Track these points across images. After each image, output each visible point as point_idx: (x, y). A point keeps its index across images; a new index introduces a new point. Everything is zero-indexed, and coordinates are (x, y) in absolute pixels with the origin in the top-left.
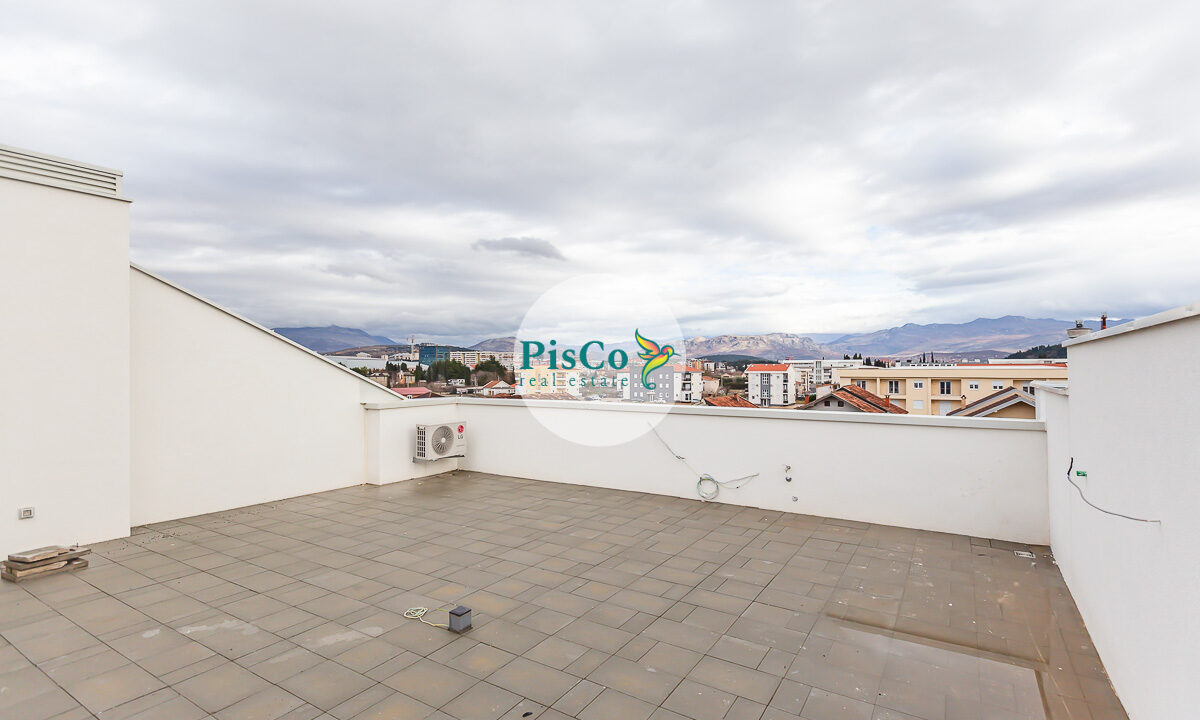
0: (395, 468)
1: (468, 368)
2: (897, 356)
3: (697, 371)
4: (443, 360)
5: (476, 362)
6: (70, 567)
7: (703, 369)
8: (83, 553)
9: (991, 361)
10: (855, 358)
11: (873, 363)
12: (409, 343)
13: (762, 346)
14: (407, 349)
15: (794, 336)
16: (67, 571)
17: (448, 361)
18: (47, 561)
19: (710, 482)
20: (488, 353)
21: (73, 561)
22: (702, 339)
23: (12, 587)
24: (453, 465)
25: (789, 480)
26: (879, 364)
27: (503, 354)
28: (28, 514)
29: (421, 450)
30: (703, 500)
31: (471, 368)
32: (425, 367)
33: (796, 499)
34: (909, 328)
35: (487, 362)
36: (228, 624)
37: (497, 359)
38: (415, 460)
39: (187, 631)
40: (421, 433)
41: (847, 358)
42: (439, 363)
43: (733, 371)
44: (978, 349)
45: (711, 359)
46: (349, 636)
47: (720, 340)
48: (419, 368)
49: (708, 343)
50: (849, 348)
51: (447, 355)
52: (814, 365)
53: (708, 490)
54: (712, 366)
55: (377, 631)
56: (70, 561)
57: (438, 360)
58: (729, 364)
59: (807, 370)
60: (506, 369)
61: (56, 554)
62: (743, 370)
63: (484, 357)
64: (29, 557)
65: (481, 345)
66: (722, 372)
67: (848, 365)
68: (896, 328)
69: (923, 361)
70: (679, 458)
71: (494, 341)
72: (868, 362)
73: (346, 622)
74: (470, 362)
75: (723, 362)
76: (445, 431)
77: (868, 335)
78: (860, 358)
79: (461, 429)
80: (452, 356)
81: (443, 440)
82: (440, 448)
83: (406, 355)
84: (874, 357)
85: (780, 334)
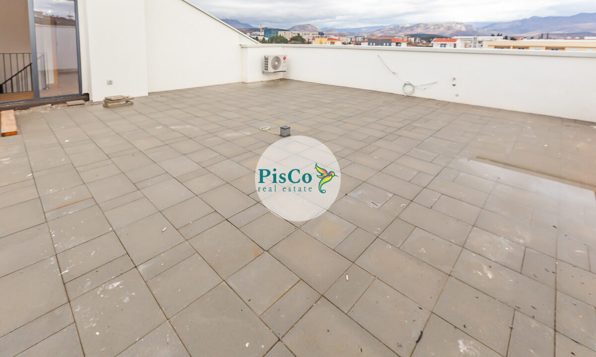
0: (255, 75)
1: (287, 40)
2: (525, 35)
3: (404, 42)
4: (275, 35)
5: (291, 36)
6: (127, 104)
7: (408, 41)
8: (130, 99)
9: (586, 38)
10: (498, 35)
11: (509, 38)
12: (259, 27)
13: (442, 29)
14: (258, 30)
15: (461, 24)
16: (126, 105)
17: (277, 36)
18: (118, 100)
19: (410, 86)
20: (296, 32)
21: (128, 102)
22: (408, 25)
23: (106, 109)
24: (280, 76)
25: (454, 85)
26: (513, 39)
27: (304, 32)
28: (110, 83)
29: (266, 68)
30: (405, 95)
31: (289, 40)
32: (267, 39)
33: (457, 95)
34: (535, 19)
35: (296, 37)
36: (188, 126)
37: (301, 35)
38: (263, 73)
39: (173, 128)
40: (266, 59)
41: (493, 35)
42: (273, 37)
43: (425, 42)
44: (578, 31)
45: (412, 36)
46: (237, 134)
47: (418, 26)
48: (264, 39)
49: (411, 28)
50: (494, 30)
51: (277, 33)
52: (473, 40)
53: (408, 90)
54: (413, 39)
55: (249, 134)
56: (127, 102)
57: (272, 35)
58: (423, 39)
59: (468, 42)
60: (305, 40)
61: (121, 98)
62: (430, 42)
63: (294, 34)
64: (112, 98)
65: (293, 29)
66: (418, 43)
67: (493, 40)
68: (526, 19)
69: (541, 37)
70: (393, 73)
71: (299, 26)
72: (506, 38)
73: (235, 129)
74: (288, 36)
75: (419, 37)
76: (277, 59)
77: (508, 23)
78: (501, 35)
79: (285, 58)
80: (280, 33)
81: (276, 63)
82: (275, 67)
83: (258, 33)
84: (510, 35)
85: (454, 23)
